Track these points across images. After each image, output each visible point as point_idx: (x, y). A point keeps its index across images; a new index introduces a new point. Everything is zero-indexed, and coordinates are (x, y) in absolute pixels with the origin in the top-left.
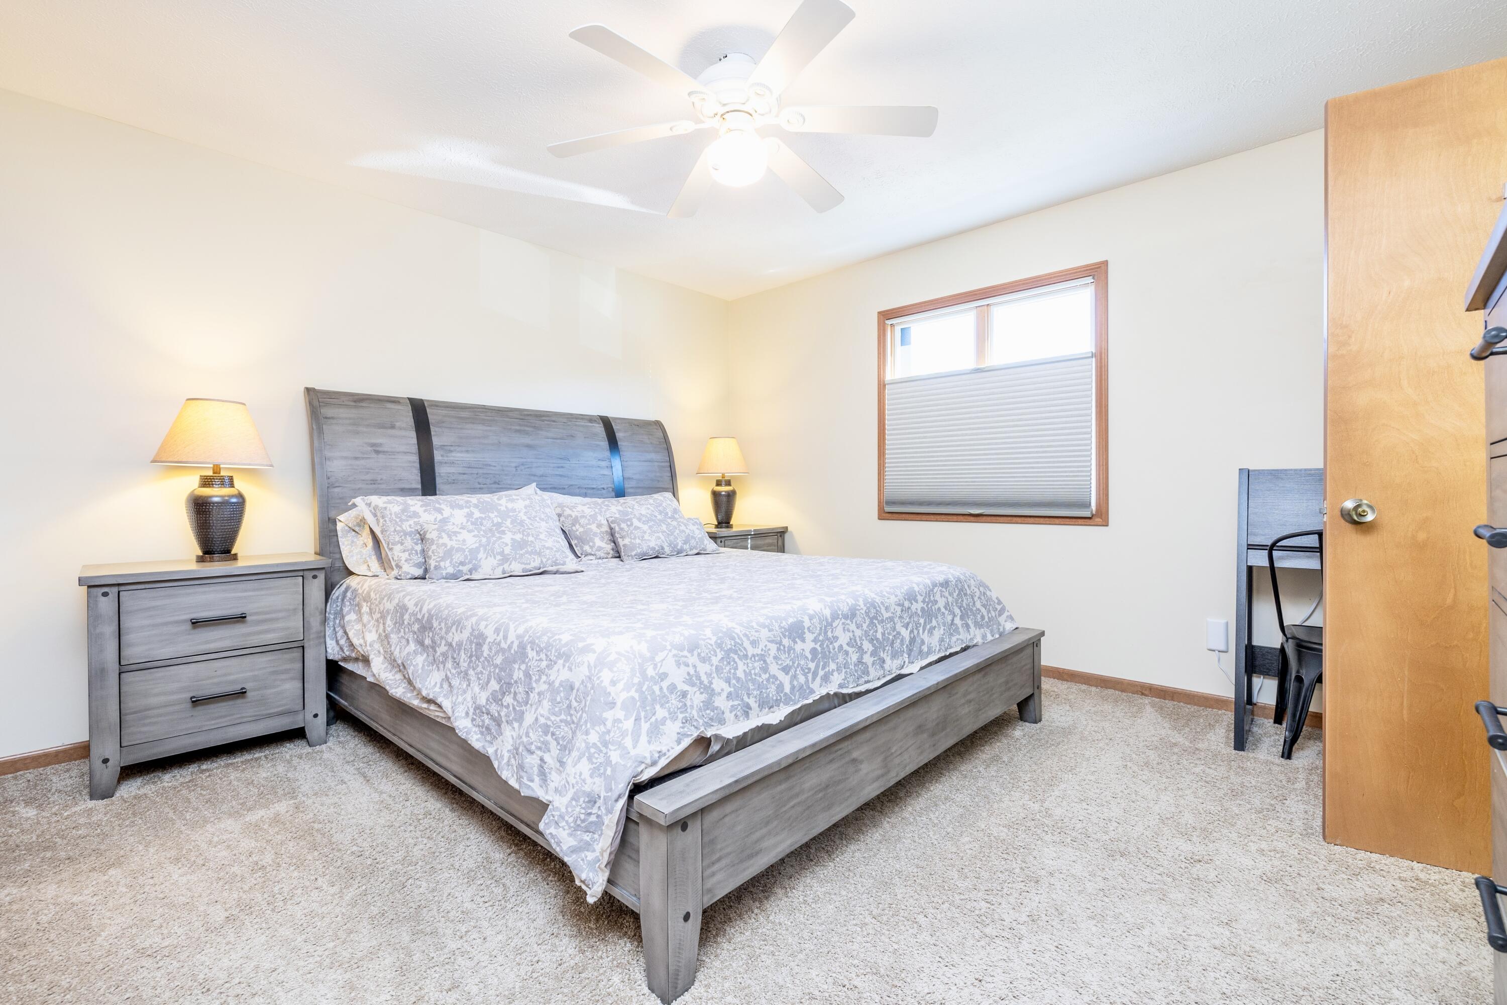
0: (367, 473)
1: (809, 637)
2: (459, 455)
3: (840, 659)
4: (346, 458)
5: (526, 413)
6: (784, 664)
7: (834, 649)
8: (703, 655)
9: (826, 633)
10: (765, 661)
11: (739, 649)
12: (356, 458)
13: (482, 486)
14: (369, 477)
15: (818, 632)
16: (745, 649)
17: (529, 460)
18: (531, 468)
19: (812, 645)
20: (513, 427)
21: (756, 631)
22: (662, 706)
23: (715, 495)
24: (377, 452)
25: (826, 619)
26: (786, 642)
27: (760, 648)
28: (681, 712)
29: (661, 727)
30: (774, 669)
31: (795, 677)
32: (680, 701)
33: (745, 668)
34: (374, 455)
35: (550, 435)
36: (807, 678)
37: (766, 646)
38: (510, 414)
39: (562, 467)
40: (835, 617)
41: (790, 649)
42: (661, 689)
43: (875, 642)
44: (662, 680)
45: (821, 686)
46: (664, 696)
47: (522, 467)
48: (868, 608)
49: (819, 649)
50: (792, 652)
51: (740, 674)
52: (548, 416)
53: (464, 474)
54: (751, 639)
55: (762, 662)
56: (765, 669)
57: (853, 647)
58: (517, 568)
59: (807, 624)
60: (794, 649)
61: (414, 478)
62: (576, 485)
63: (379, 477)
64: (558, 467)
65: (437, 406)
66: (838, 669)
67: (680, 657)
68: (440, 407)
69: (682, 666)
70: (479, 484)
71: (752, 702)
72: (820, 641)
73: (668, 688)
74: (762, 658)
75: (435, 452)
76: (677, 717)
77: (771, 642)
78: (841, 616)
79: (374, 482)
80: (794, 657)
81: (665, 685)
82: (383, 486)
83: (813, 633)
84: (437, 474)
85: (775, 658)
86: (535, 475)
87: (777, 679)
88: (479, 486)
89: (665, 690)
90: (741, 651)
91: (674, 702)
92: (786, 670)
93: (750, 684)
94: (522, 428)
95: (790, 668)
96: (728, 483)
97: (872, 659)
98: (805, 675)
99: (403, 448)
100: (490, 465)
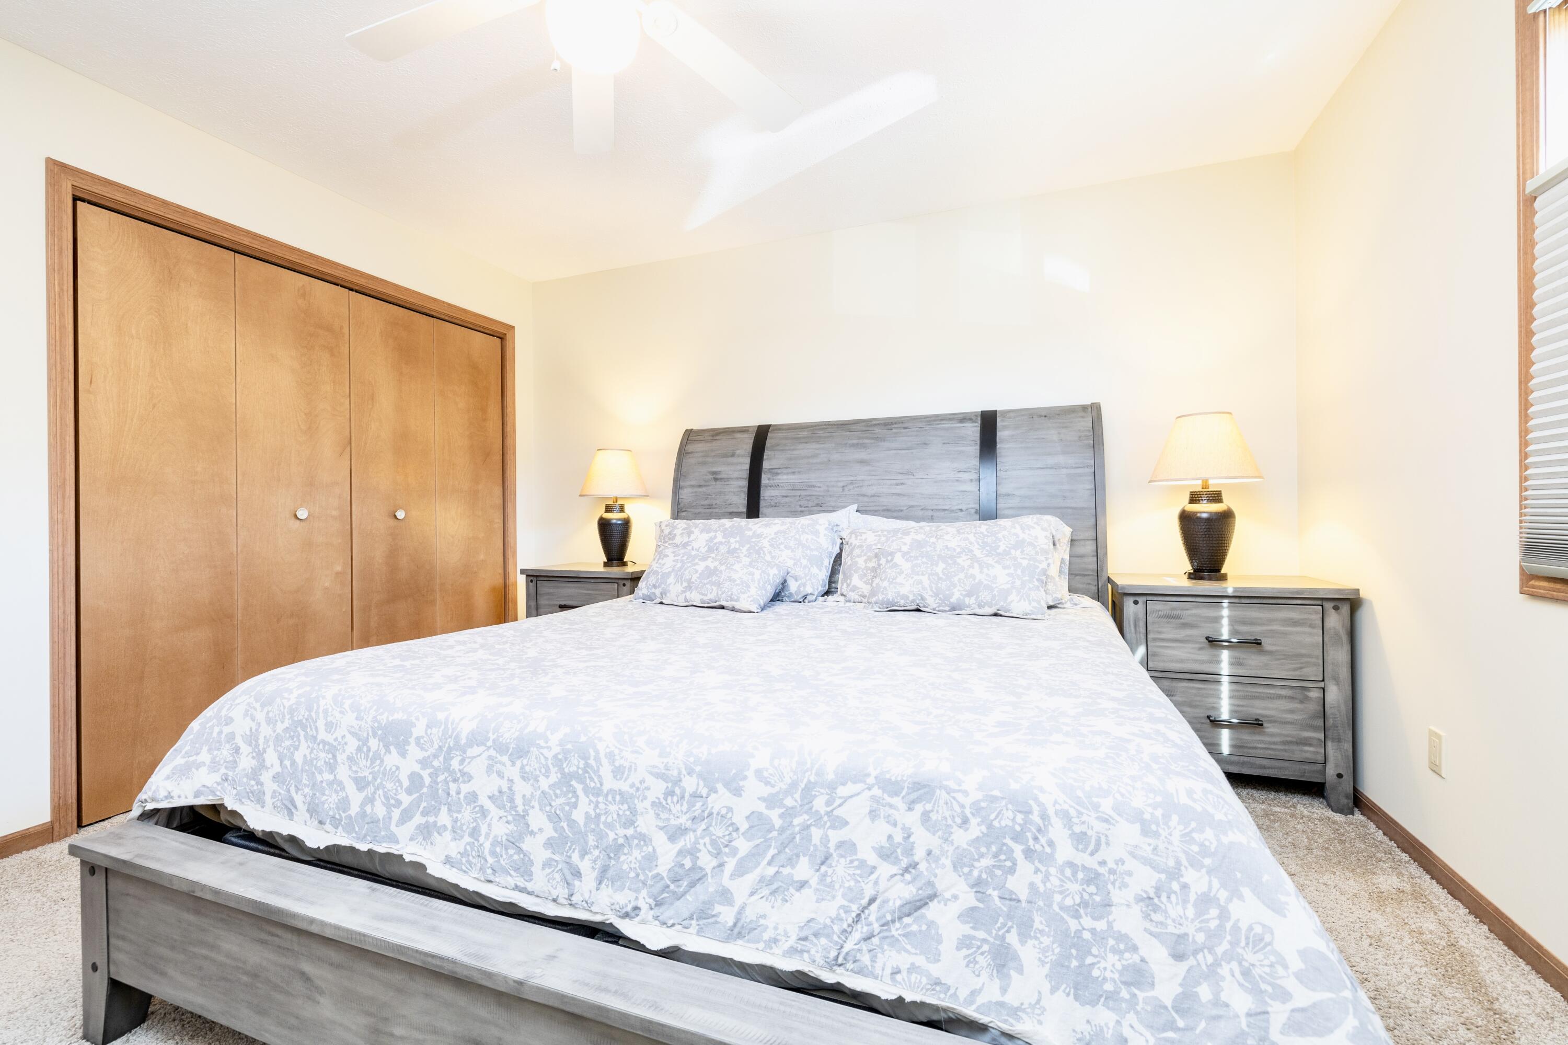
0: (706, 499)
1: (414, 752)
2: (785, 477)
3: (466, 815)
4: (693, 486)
5: (874, 423)
6: (359, 774)
7: (458, 793)
8: (271, 714)
9: (448, 759)
10: (334, 757)
11: (310, 726)
12: (700, 486)
13: (803, 509)
14: (706, 502)
15: (432, 750)
16: (316, 729)
17: (860, 478)
18: (862, 486)
19: (417, 768)
20: (850, 442)
21: (341, 712)
22: (210, 750)
23: (1186, 519)
24: (716, 479)
25: (457, 736)
26: (374, 743)
27: (334, 736)
28: (226, 768)
29: (194, 770)
30: (343, 773)
31: (370, 800)
32: (232, 755)
33: (307, 752)
34: (714, 483)
35: (893, 445)
36: (389, 812)
37: (344, 737)
38: (854, 427)
39: (902, 484)
40: (476, 739)
41: (377, 757)
42: (220, 732)
43: (564, 824)
44: (227, 724)
45: (411, 839)
46: (219, 742)
47: (851, 487)
48: (566, 752)
49: (427, 780)
50: (378, 762)
51: (299, 757)
52: (902, 422)
53: (787, 497)
54: (329, 719)
55: (330, 756)
56: (332, 768)
57: (501, 807)
58: (696, 598)
59: (419, 730)
60: (382, 761)
61: (740, 501)
62: (920, 506)
63: (714, 502)
64: (897, 485)
65: (780, 429)
66: (456, 832)
67: (251, 708)
68: (783, 430)
69: (248, 718)
70: (801, 506)
71: (299, 799)
72: (433, 767)
73: (226, 736)
74: (333, 750)
75: (764, 476)
76: (219, 770)
77: (354, 734)
78: (489, 743)
79: (710, 506)
80: (379, 771)
81: (227, 730)
82: (717, 510)
83: (422, 749)
84: (762, 498)
85: (350, 758)
86: (864, 495)
87: (343, 789)
88: (800, 509)
89: (223, 736)
90: (311, 729)
91: (225, 752)
92: (361, 783)
93: (305, 777)
94: (861, 441)
95: (368, 784)
96: (1216, 497)
97: (547, 854)
98: (389, 807)
99: (736, 475)
100: (814, 486)
